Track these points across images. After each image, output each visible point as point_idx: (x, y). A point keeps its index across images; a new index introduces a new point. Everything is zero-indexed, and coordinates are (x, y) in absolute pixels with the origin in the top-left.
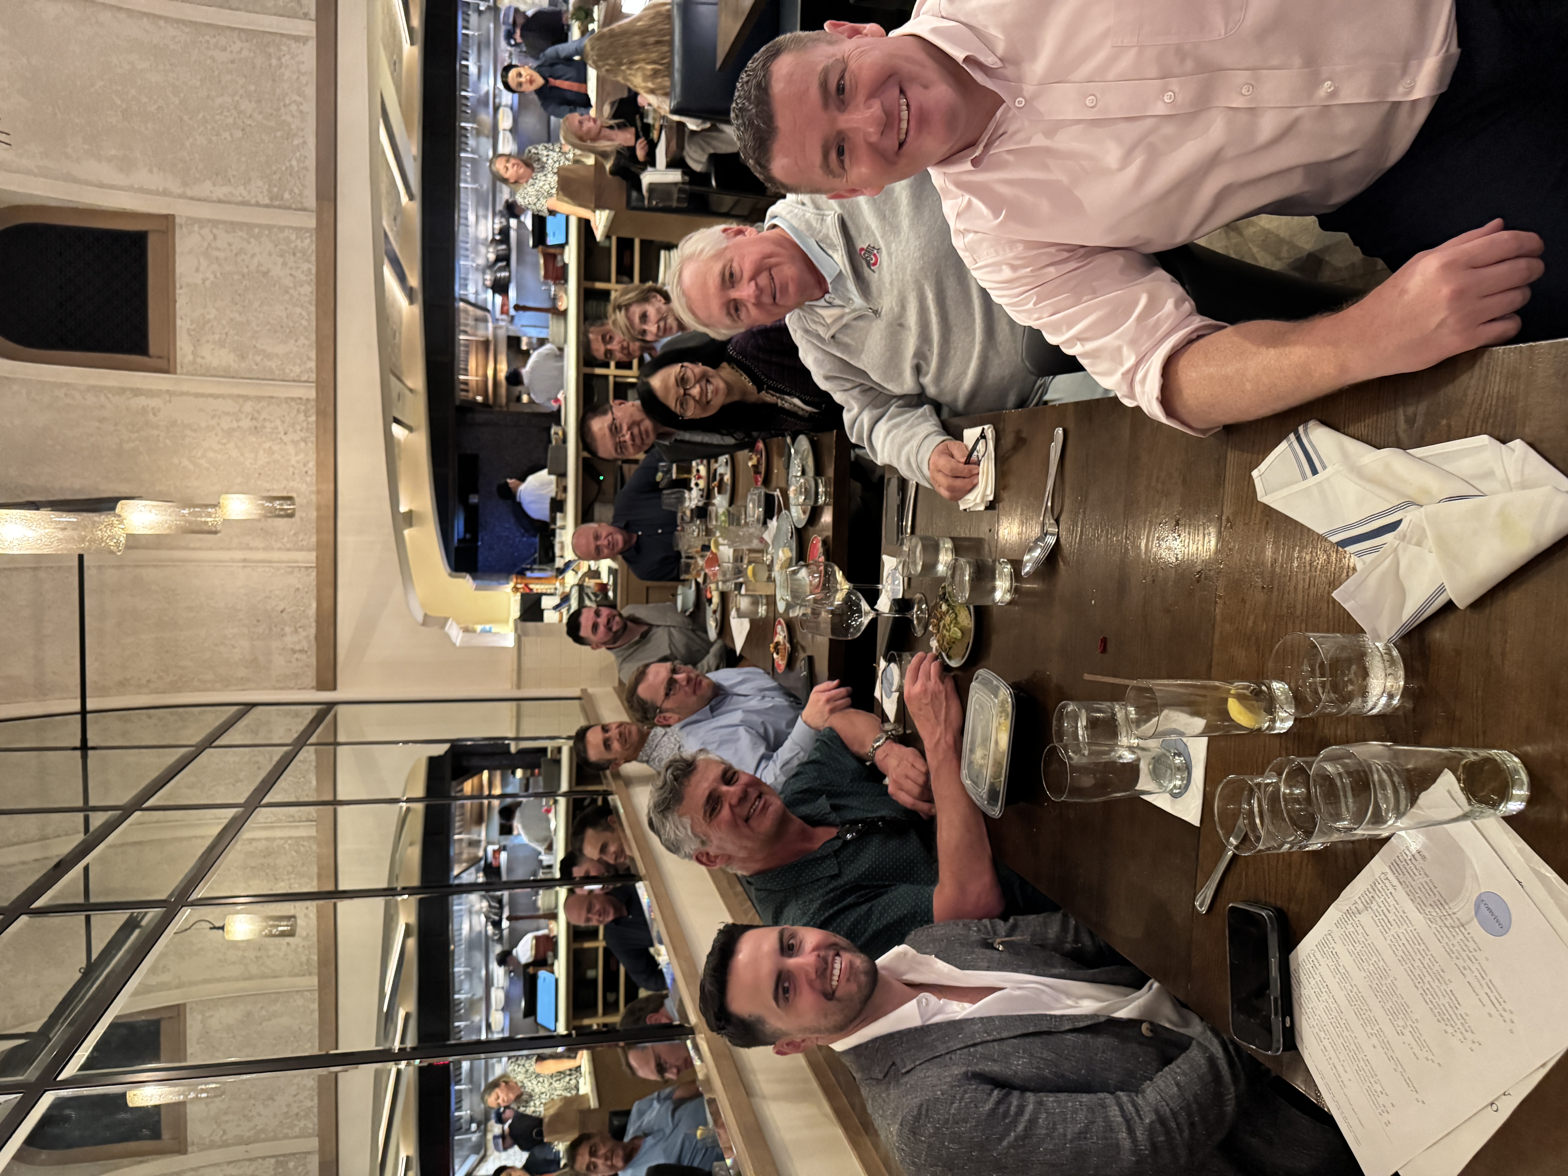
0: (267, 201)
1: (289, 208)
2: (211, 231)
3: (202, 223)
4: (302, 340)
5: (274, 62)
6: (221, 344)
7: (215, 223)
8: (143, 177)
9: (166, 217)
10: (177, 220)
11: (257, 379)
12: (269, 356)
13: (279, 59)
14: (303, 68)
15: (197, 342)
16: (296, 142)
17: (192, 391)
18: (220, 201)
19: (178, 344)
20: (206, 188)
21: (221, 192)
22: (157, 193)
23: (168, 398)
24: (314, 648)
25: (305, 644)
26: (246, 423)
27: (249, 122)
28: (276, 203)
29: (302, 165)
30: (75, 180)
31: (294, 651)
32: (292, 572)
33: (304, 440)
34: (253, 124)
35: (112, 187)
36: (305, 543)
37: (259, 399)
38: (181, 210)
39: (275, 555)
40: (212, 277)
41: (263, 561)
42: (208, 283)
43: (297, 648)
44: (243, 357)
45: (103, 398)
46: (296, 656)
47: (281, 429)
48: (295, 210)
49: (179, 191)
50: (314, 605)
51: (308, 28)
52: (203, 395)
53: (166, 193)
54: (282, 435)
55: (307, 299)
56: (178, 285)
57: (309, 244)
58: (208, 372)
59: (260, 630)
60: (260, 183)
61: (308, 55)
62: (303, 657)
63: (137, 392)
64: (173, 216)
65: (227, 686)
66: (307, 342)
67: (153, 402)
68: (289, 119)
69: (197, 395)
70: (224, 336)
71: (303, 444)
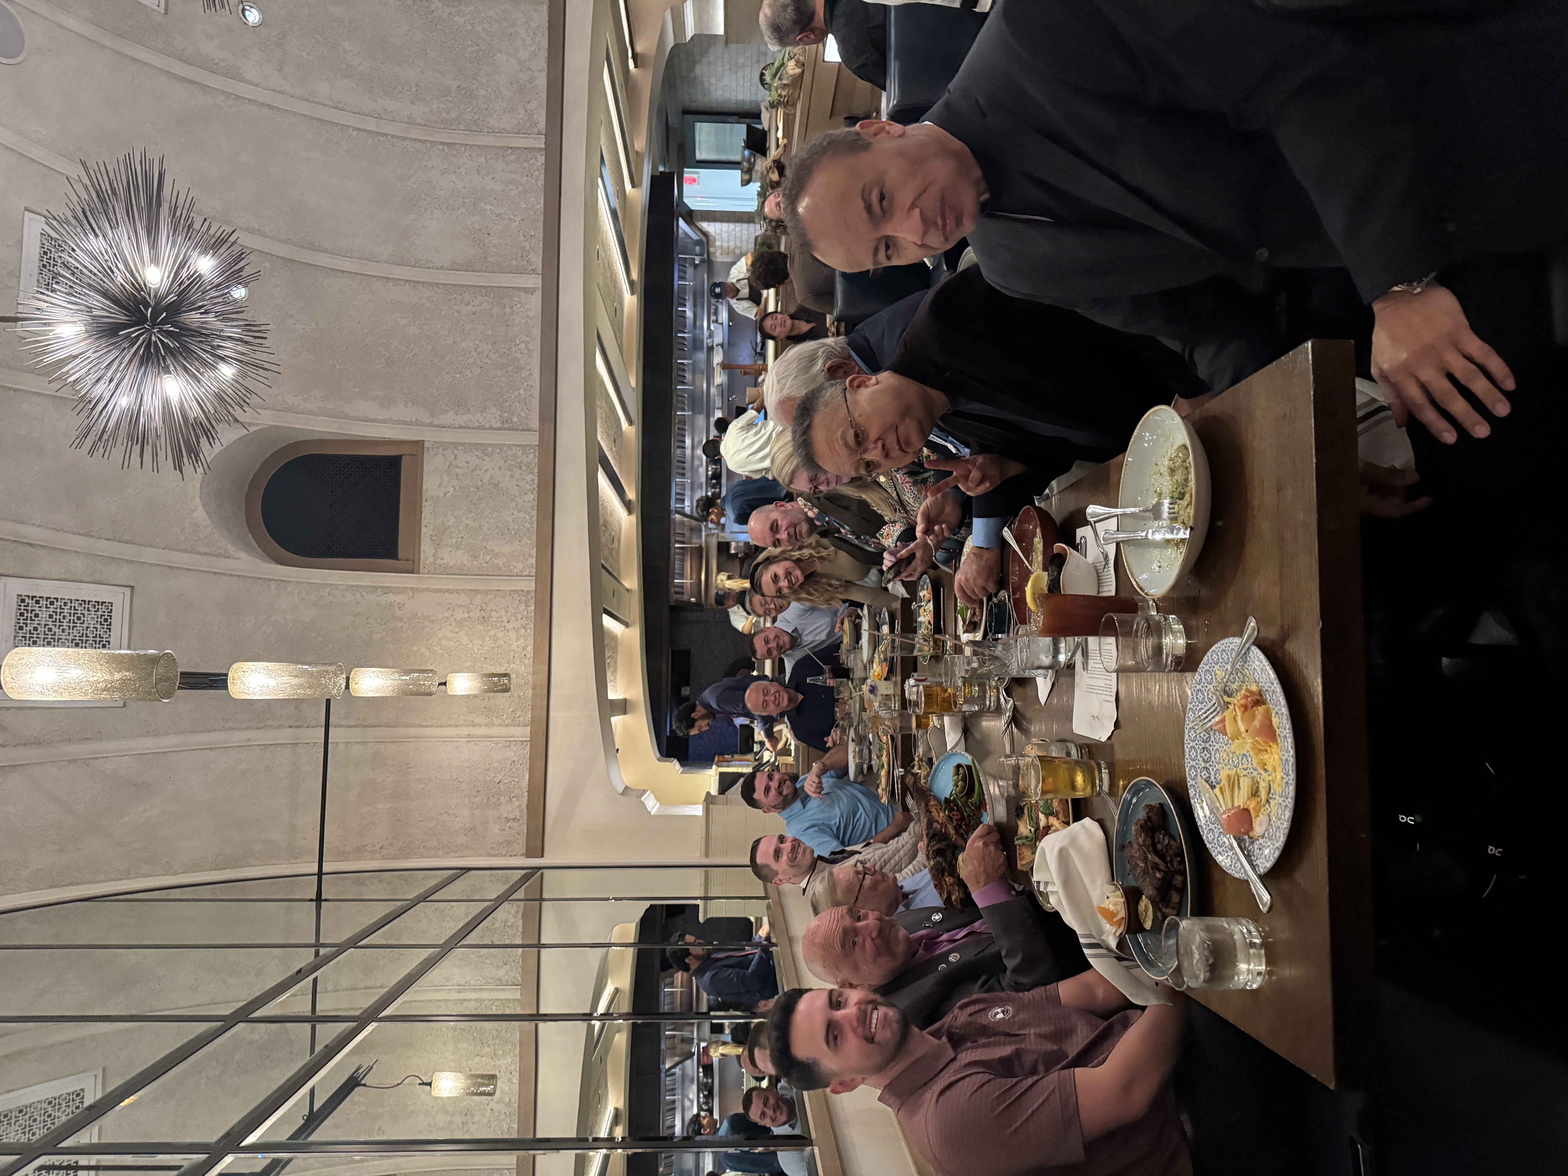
0: (499, 425)
1: (517, 429)
2: (452, 452)
3: (445, 446)
4: (525, 541)
5: (508, 310)
6: (458, 547)
7: (456, 445)
8: (401, 412)
9: (417, 442)
10: (426, 445)
11: (487, 575)
12: (497, 556)
13: (512, 308)
14: (531, 314)
15: (437, 545)
16: (524, 374)
17: (432, 587)
18: (461, 427)
19: (422, 548)
20: (449, 418)
21: (462, 419)
22: (411, 423)
23: (411, 594)
24: (525, 817)
25: (517, 813)
26: (476, 614)
27: (487, 360)
28: (507, 426)
29: (528, 393)
30: (347, 417)
31: (508, 820)
32: (509, 746)
33: (524, 627)
34: (490, 362)
35: (375, 420)
36: (521, 719)
37: (486, 592)
38: (429, 436)
39: (495, 731)
40: (452, 490)
41: (485, 736)
42: (448, 495)
43: (511, 816)
44: (475, 557)
45: (358, 595)
46: (509, 824)
47: (505, 619)
48: (522, 430)
49: (428, 421)
50: (527, 776)
51: (535, 281)
52: (440, 591)
53: (417, 423)
54: (505, 624)
55: (529, 505)
56: (424, 499)
57: (533, 458)
58: (446, 571)
59: (478, 800)
60: (494, 410)
61: (535, 303)
62: (515, 825)
63: (386, 590)
64: (423, 441)
65: (448, 853)
66: (529, 542)
67: (400, 599)
68: (519, 356)
69: (435, 591)
70: (460, 540)
71: (523, 631)
